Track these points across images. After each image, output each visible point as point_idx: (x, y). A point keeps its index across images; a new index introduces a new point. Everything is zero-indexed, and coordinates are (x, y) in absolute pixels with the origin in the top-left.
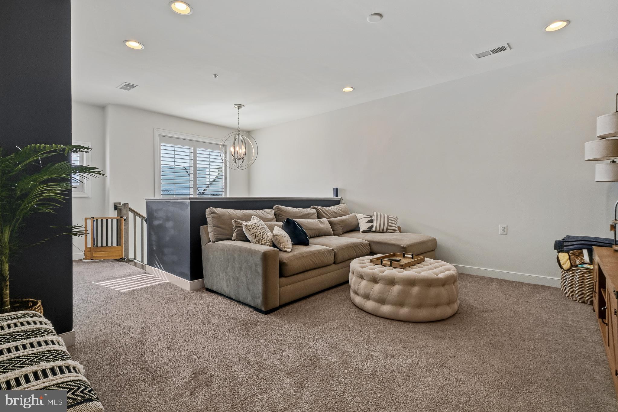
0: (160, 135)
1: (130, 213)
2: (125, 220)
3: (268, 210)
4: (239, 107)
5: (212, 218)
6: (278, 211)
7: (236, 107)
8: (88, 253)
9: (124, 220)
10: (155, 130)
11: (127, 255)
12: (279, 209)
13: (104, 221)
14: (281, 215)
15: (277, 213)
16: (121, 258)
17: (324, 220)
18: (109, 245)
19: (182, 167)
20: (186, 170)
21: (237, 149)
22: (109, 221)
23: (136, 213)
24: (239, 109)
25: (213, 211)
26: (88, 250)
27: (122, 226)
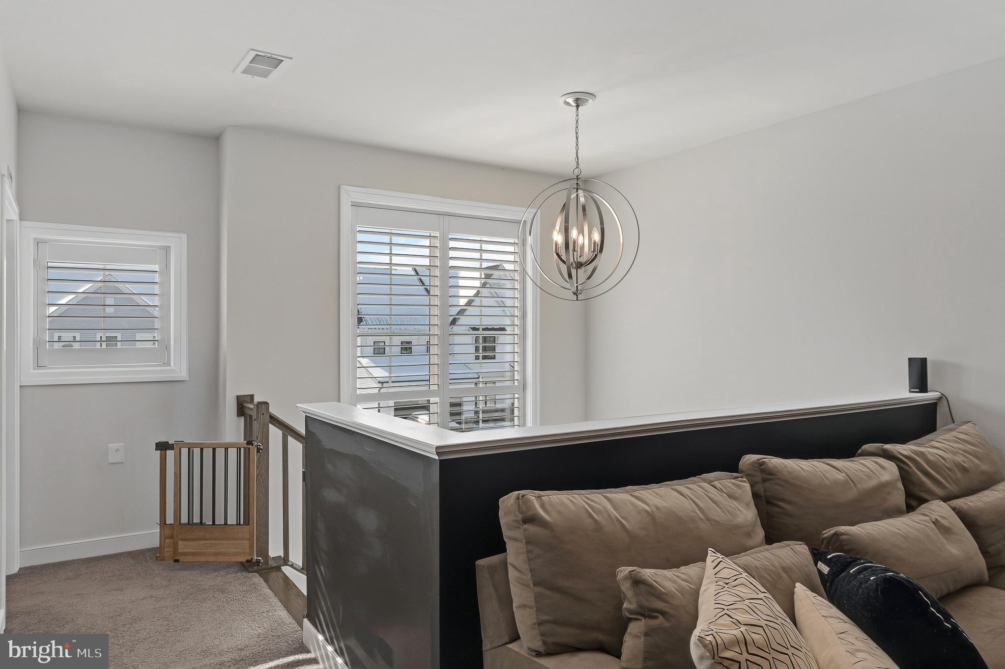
0: (354, 205)
1: (272, 427)
2: (258, 450)
3: (722, 480)
4: (578, 103)
5: (528, 542)
6: (764, 480)
7: (568, 104)
8: (167, 541)
9: (258, 452)
10: (342, 190)
11: (263, 549)
12: (767, 474)
13: (208, 452)
14: (782, 500)
15: (760, 488)
16: (248, 561)
17: (938, 509)
18: (220, 520)
19: (410, 268)
20: (419, 277)
21: (574, 233)
22: (220, 452)
23: (288, 430)
24: (578, 106)
25: (530, 513)
26: (168, 532)
27: (251, 470)
